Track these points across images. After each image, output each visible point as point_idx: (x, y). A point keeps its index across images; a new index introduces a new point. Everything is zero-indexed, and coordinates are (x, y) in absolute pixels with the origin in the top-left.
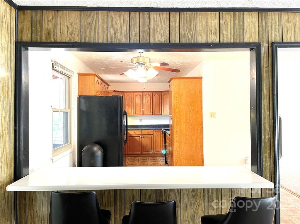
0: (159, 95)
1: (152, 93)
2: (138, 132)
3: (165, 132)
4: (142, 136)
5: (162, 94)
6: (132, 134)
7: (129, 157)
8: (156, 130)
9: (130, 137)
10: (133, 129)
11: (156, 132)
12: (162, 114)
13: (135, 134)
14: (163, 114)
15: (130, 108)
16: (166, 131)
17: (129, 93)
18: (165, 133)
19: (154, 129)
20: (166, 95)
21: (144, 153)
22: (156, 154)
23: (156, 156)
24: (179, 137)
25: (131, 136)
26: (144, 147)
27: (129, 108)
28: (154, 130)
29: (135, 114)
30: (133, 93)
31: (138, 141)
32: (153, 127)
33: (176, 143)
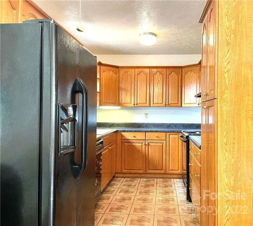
0: (178, 74)
1: (165, 70)
2: (140, 136)
3: (187, 137)
4: (147, 143)
5: (183, 71)
6: (129, 138)
7: (124, 178)
8: (171, 132)
9: (126, 144)
10: (130, 129)
11: (171, 136)
12: (181, 106)
13: (135, 138)
14: (183, 105)
15: (129, 94)
16: (190, 136)
17: (127, 70)
18: (187, 141)
19: (167, 130)
20: (189, 73)
21: (148, 172)
22: (170, 174)
23: (171, 178)
24: (233, 160)
25: (128, 141)
26: (149, 162)
27: (127, 95)
28: (168, 132)
29: (137, 104)
30: (133, 70)
31: (139, 151)
32: (166, 128)
33: (224, 176)
